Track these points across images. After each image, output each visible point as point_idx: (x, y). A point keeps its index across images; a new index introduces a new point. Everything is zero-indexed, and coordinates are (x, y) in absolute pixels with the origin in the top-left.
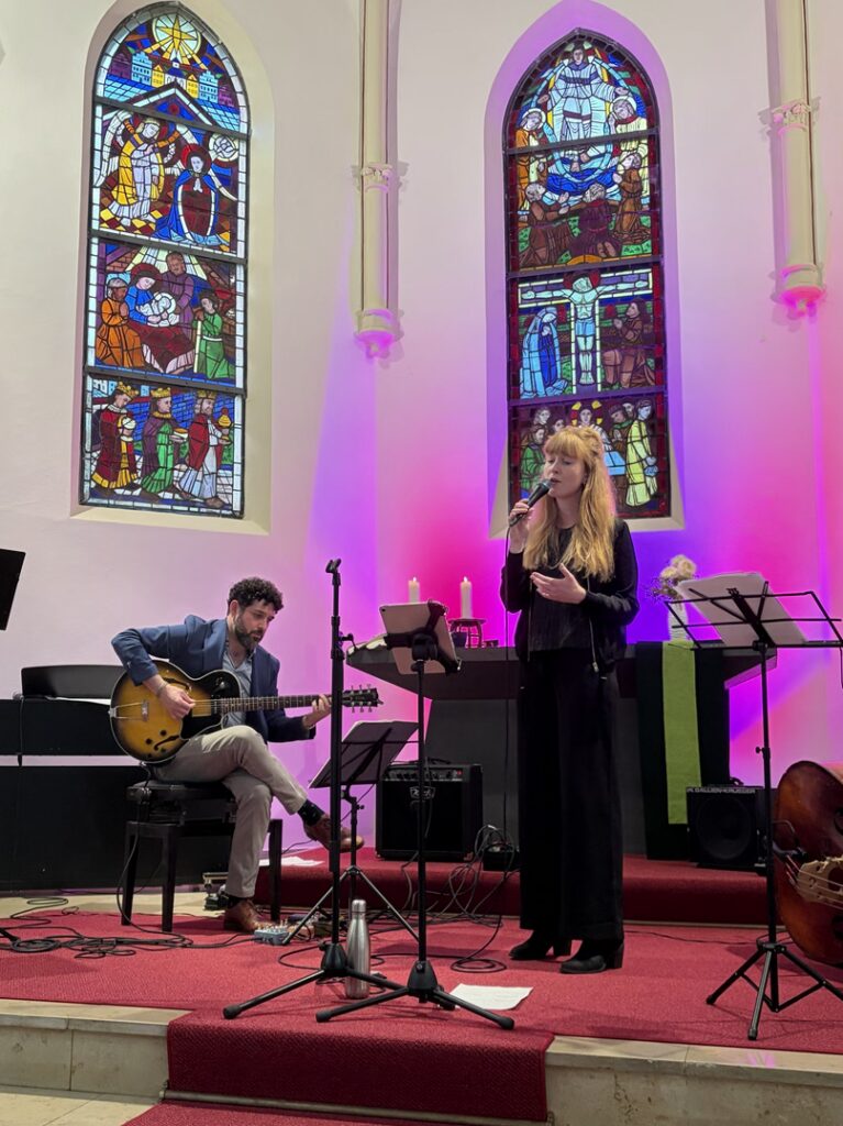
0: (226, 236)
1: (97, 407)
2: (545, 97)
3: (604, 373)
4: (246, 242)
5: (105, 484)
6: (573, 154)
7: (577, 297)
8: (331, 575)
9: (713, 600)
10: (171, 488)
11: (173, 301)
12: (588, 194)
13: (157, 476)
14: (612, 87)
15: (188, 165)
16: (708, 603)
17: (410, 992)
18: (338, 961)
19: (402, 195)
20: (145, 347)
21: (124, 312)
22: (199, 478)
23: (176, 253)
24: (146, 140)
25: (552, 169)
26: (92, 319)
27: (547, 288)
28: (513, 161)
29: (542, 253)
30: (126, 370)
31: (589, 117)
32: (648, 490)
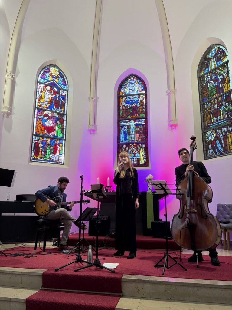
0: (63, 109)
1: (35, 142)
2: (125, 86)
3: (136, 139)
4: (67, 110)
5: (36, 157)
6: (131, 97)
7: (131, 124)
8: (81, 178)
9: (156, 185)
10: (49, 158)
11: (52, 122)
12: (133, 105)
13: (46, 156)
14: (138, 85)
15: (56, 95)
16: (155, 185)
17: (94, 265)
18: (79, 258)
19: (98, 103)
20: (45, 130)
21: (41, 123)
22: (55, 156)
23: (53, 112)
24: (48, 90)
25: (127, 99)
26: (35, 124)
27: (125, 122)
28: (119, 97)
29: (125, 115)
30: (41, 134)
31: (134, 90)
32: (144, 161)
